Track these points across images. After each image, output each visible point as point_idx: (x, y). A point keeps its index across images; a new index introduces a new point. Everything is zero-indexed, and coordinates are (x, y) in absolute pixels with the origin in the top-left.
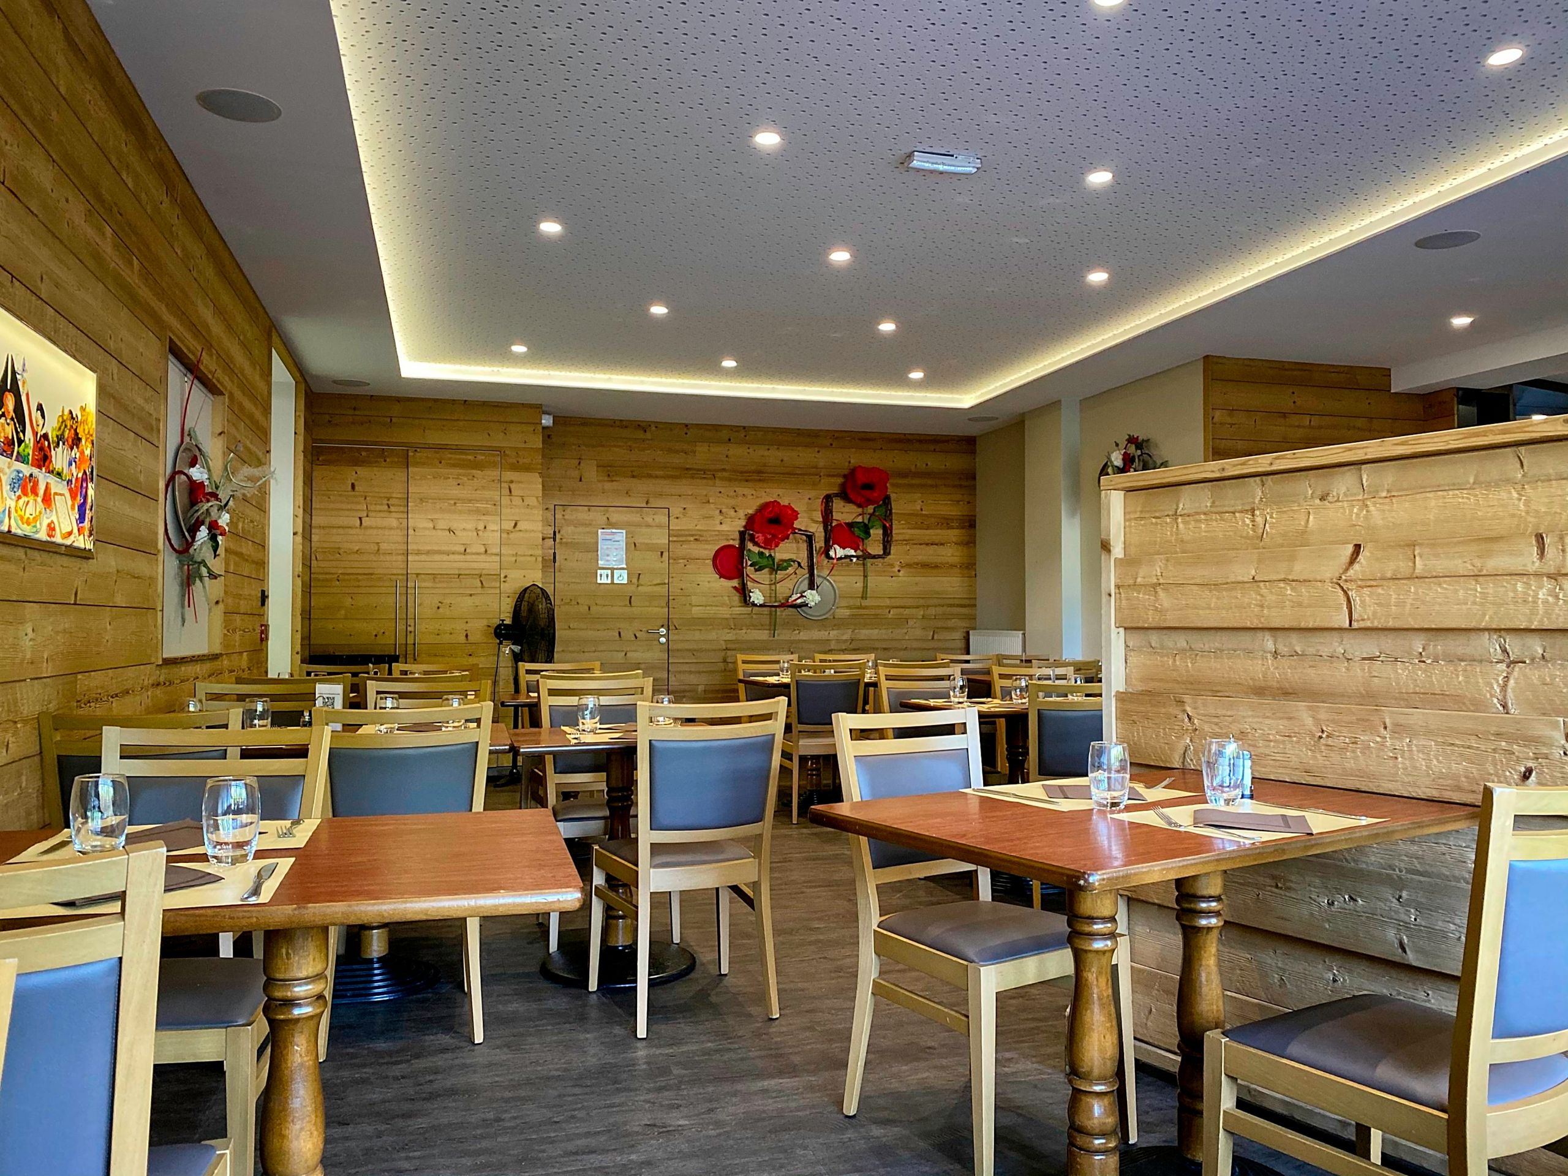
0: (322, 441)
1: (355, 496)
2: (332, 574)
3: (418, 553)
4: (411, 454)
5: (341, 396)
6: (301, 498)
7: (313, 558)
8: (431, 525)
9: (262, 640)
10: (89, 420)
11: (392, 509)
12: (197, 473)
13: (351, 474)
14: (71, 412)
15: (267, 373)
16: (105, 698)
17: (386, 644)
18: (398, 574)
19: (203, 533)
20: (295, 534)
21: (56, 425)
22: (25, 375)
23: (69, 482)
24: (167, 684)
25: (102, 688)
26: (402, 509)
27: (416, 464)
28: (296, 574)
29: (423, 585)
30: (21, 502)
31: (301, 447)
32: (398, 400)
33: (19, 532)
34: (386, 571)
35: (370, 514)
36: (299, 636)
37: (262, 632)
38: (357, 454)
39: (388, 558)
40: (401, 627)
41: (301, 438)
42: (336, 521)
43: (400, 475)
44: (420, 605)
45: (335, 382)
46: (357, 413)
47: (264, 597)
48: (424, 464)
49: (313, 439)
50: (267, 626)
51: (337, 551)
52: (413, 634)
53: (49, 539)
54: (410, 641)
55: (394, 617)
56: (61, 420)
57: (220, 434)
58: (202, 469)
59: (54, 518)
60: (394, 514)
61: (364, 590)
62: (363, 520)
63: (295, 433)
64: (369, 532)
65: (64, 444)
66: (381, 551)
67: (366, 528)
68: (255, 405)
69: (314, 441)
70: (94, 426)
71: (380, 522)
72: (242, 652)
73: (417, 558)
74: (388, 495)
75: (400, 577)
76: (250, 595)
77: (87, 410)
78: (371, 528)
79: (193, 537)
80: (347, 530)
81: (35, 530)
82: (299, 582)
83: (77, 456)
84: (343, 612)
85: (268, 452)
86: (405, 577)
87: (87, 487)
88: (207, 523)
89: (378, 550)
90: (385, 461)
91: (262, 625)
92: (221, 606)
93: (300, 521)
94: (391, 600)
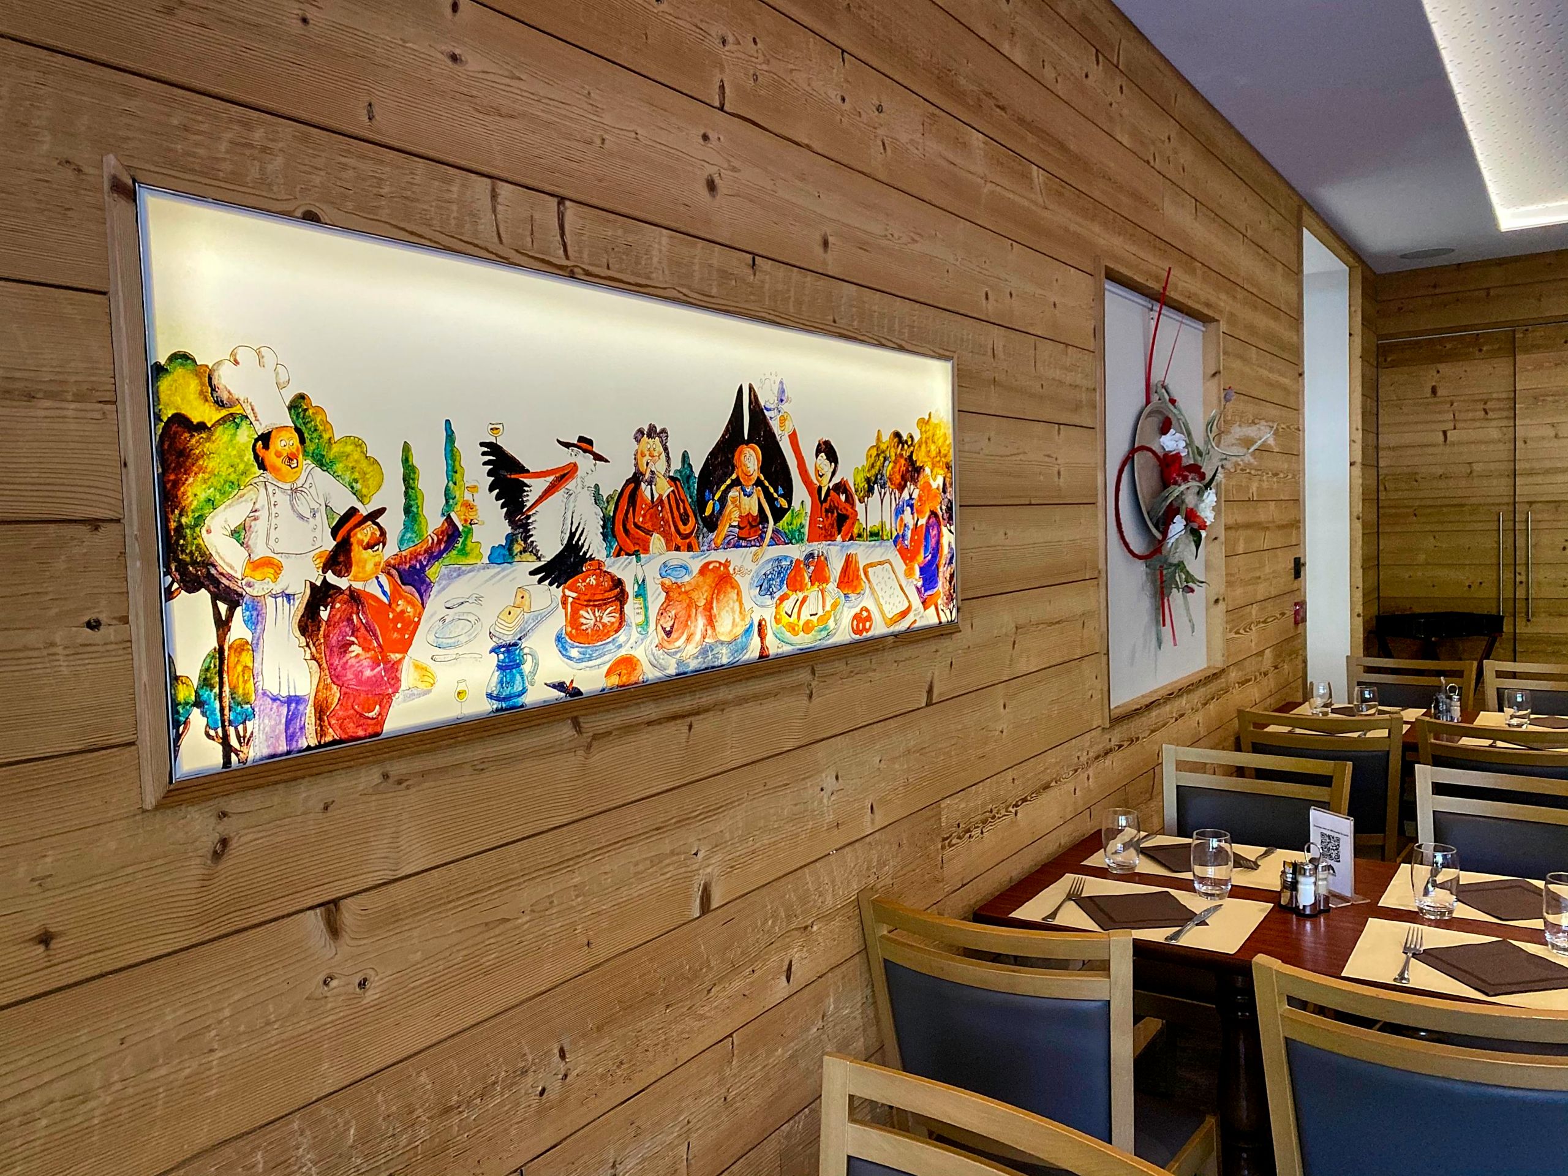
0: (1392, 336)
1: (1436, 403)
2: (1407, 507)
3: (1531, 473)
4: (1518, 335)
5: (1415, 273)
6: (1360, 417)
7: (1381, 488)
8: (1551, 432)
9: (1296, 623)
10: (939, 433)
11: (1491, 415)
12: (1172, 442)
13: (1429, 376)
14: (897, 435)
15: (1295, 272)
16: (1003, 812)
17: (1482, 600)
18: (1499, 504)
19: (1178, 525)
20: (1352, 464)
21: (863, 462)
22: (784, 407)
23: (897, 540)
24: (1126, 744)
25: (993, 801)
26: (1505, 414)
27: (1527, 350)
28: (1355, 514)
29: (1539, 517)
30: (787, 605)
31: (1358, 351)
32: (1501, 262)
33: (787, 649)
34: (1482, 501)
35: (1457, 426)
36: (1359, 594)
37: (1297, 612)
38: (1439, 347)
39: (1485, 482)
40: (1506, 575)
41: (1358, 340)
42: (1408, 438)
43: (1502, 367)
44: (1534, 546)
45: (1404, 256)
46: (1438, 291)
47: (1298, 567)
48: (1538, 347)
49: (1378, 336)
50: (1302, 604)
51: (1413, 477)
52: (1524, 585)
53: (857, 637)
54: (1520, 593)
55: (1494, 561)
56: (874, 452)
57: (1214, 375)
58: (1178, 435)
59: (868, 602)
60: (1494, 423)
61: (1449, 527)
62: (1449, 434)
63: (1350, 335)
64: (1455, 449)
65: (883, 486)
66: (1475, 474)
67: (1453, 444)
68: (1276, 318)
69: (1380, 337)
70: (950, 440)
71: (1473, 435)
72: (1263, 651)
73: (1530, 480)
74: (1485, 397)
75: (1505, 508)
76: (1274, 572)
77: (934, 420)
78: (1460, 443)
79: (1165, 534)
80: (1426, 449)
81: (824, 633)
82: (1358, 525)
83: (915, 496)
84: (1423, 557)
85: (1301, 375)
86: (1511, 508)
87: (939, 534)
88: (1183, 512)
89: (1471, 472)
90: (1480, 350)
91: (1296, 604)
92: (1222, 606)
93: (1358, 446)
94: (1489, 543)
